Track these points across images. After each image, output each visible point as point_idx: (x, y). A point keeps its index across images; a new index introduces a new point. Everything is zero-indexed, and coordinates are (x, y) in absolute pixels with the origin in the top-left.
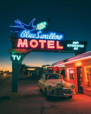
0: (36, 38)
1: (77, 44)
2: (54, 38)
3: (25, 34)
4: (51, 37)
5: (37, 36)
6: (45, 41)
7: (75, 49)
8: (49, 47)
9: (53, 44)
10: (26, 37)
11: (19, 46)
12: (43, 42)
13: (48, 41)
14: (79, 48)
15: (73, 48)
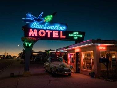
0: (44, 28)
1: (77, 34)
2: (58, 29)
3: (35, 25)
4: (56, 28)
5: (44, 27)
6: (51, 31)
7: (75, 38)
8: (54, 36)
9: (58, 34)
10: (36, 27)
11: (30, 35)
12: (49, 32)
13: (54, 31)
14: (78, 37)
15: (74, 37)
